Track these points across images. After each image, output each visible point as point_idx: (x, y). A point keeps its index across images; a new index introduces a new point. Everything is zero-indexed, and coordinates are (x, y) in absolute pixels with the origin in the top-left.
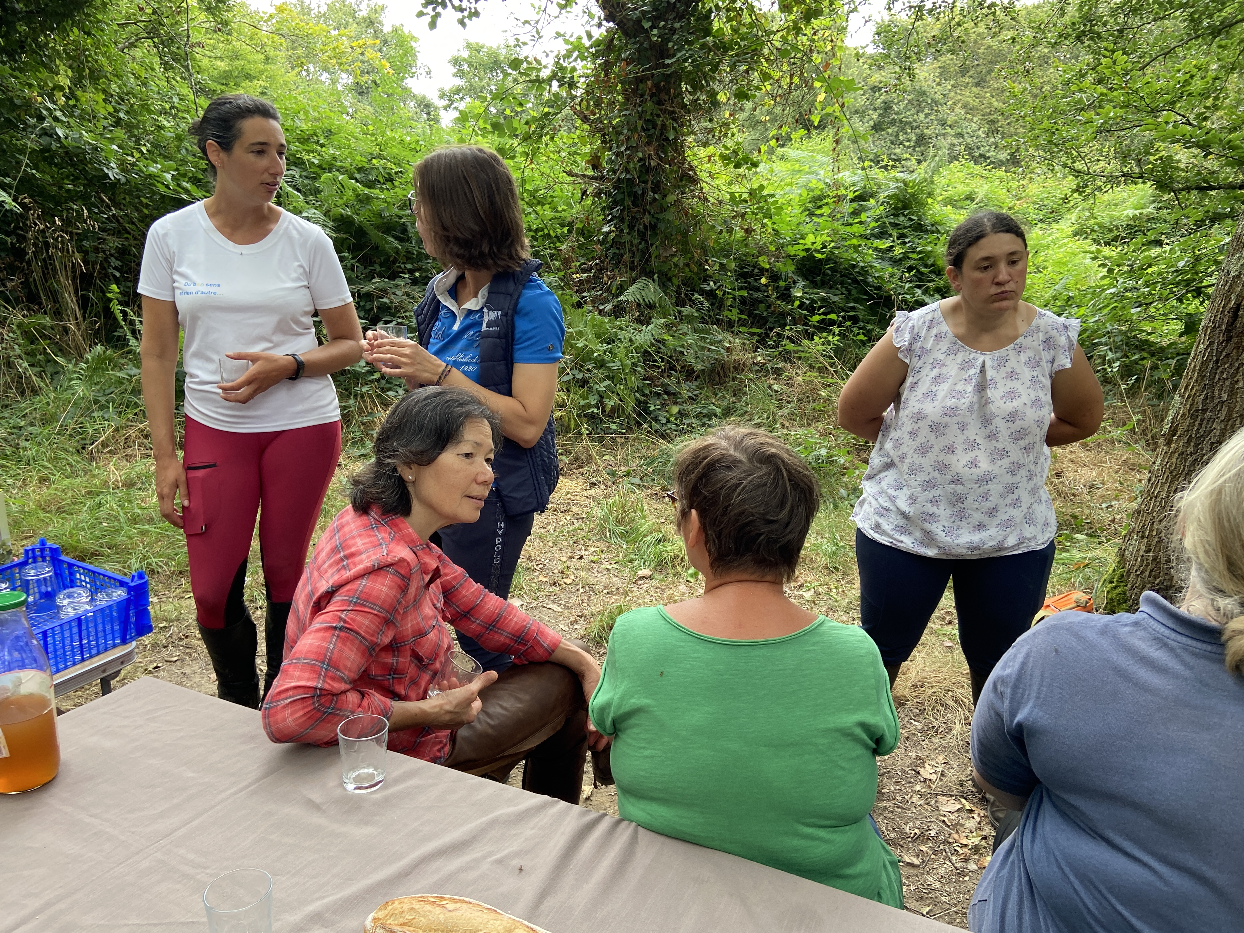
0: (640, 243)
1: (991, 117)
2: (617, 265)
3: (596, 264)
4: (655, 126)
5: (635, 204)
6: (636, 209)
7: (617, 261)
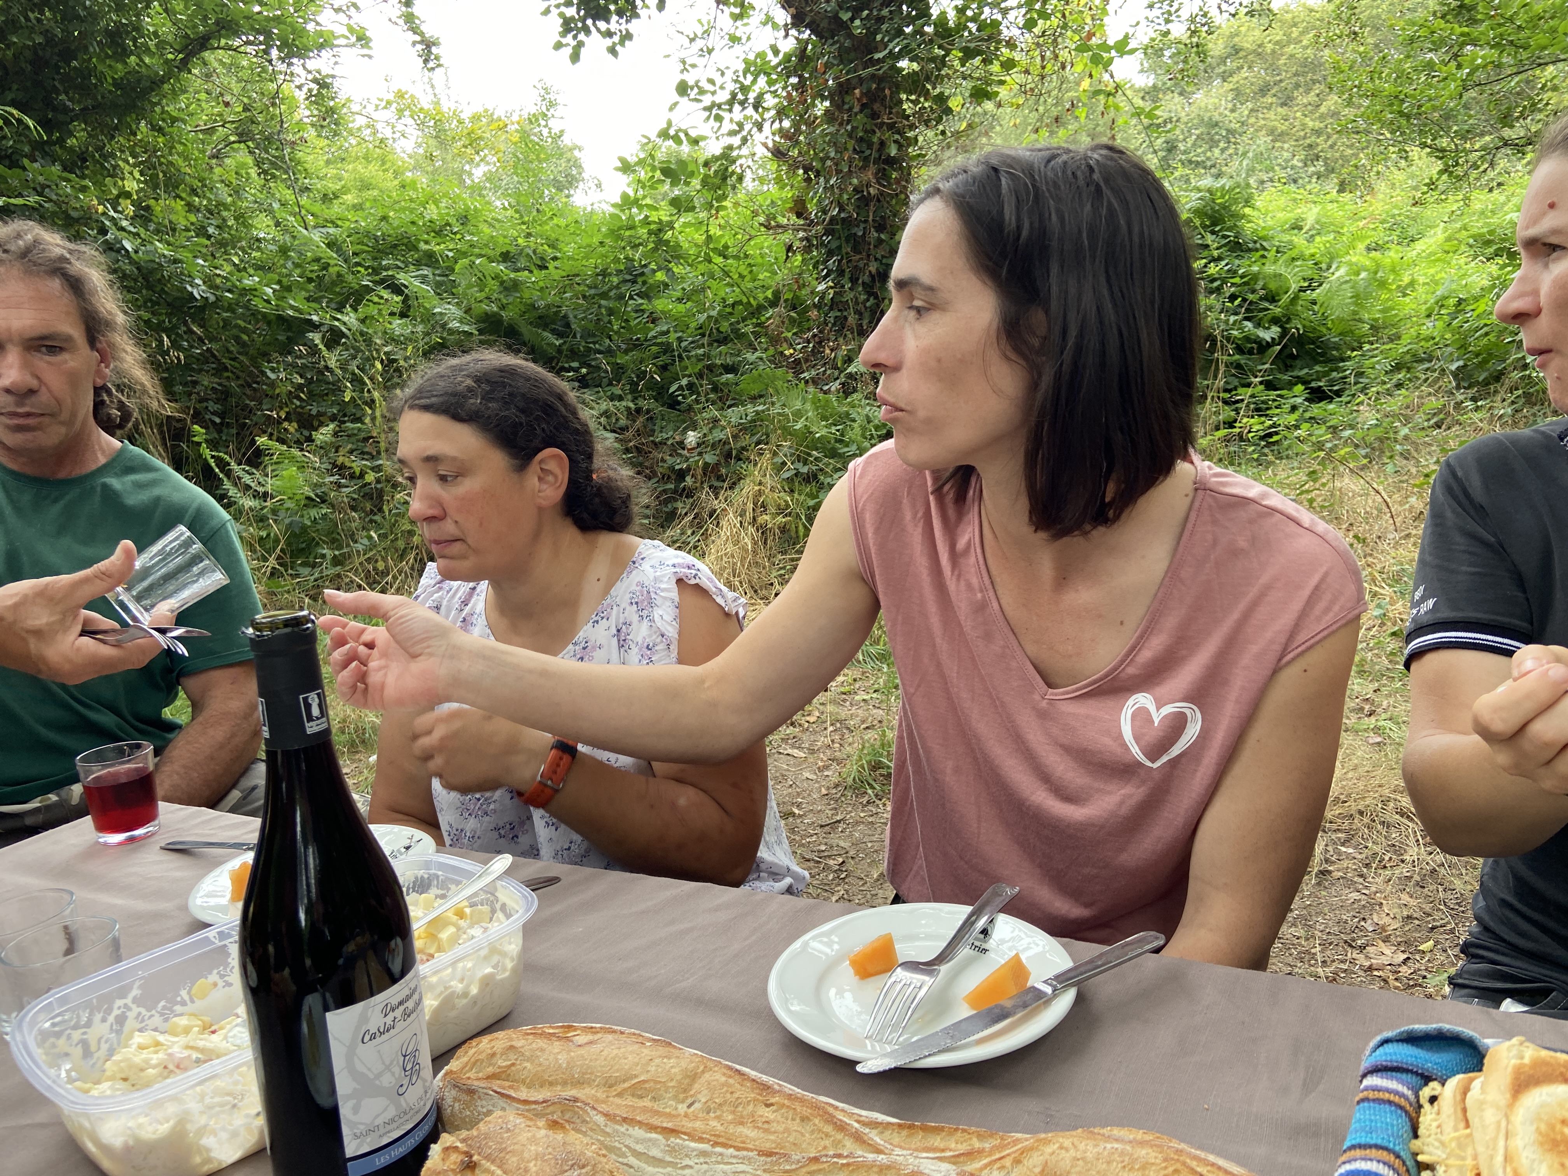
0: (868, 300)
1: (1308, 141)
2: (840, 332)
3: (814, 336)
4: (870, 145)
5: (856, 250)
6: (858, 257)
7: (841, 324)
